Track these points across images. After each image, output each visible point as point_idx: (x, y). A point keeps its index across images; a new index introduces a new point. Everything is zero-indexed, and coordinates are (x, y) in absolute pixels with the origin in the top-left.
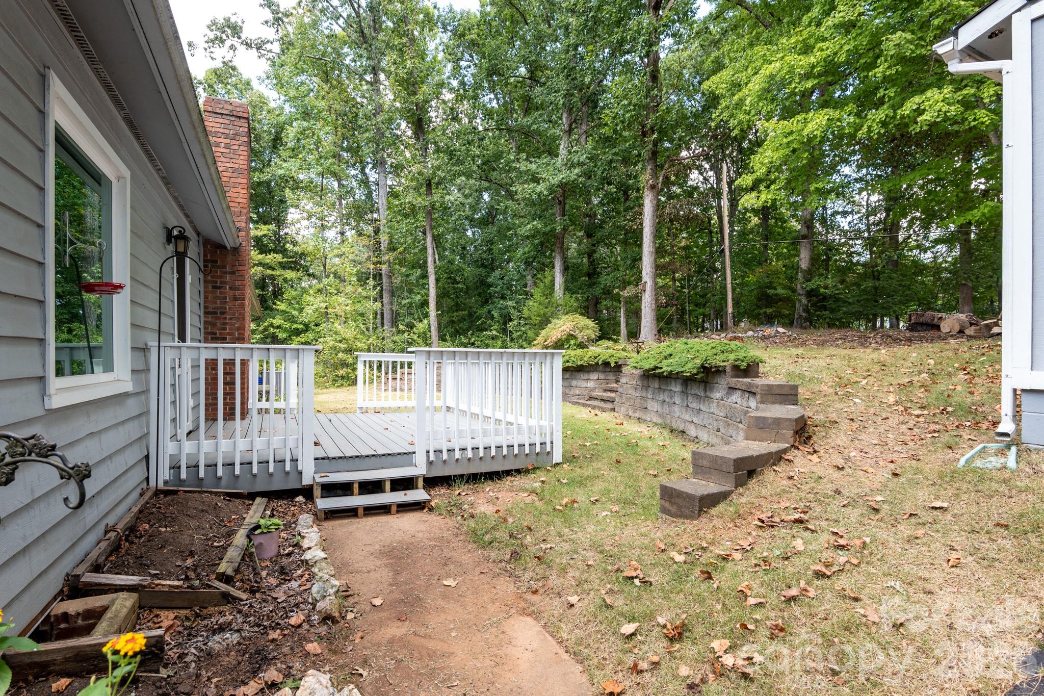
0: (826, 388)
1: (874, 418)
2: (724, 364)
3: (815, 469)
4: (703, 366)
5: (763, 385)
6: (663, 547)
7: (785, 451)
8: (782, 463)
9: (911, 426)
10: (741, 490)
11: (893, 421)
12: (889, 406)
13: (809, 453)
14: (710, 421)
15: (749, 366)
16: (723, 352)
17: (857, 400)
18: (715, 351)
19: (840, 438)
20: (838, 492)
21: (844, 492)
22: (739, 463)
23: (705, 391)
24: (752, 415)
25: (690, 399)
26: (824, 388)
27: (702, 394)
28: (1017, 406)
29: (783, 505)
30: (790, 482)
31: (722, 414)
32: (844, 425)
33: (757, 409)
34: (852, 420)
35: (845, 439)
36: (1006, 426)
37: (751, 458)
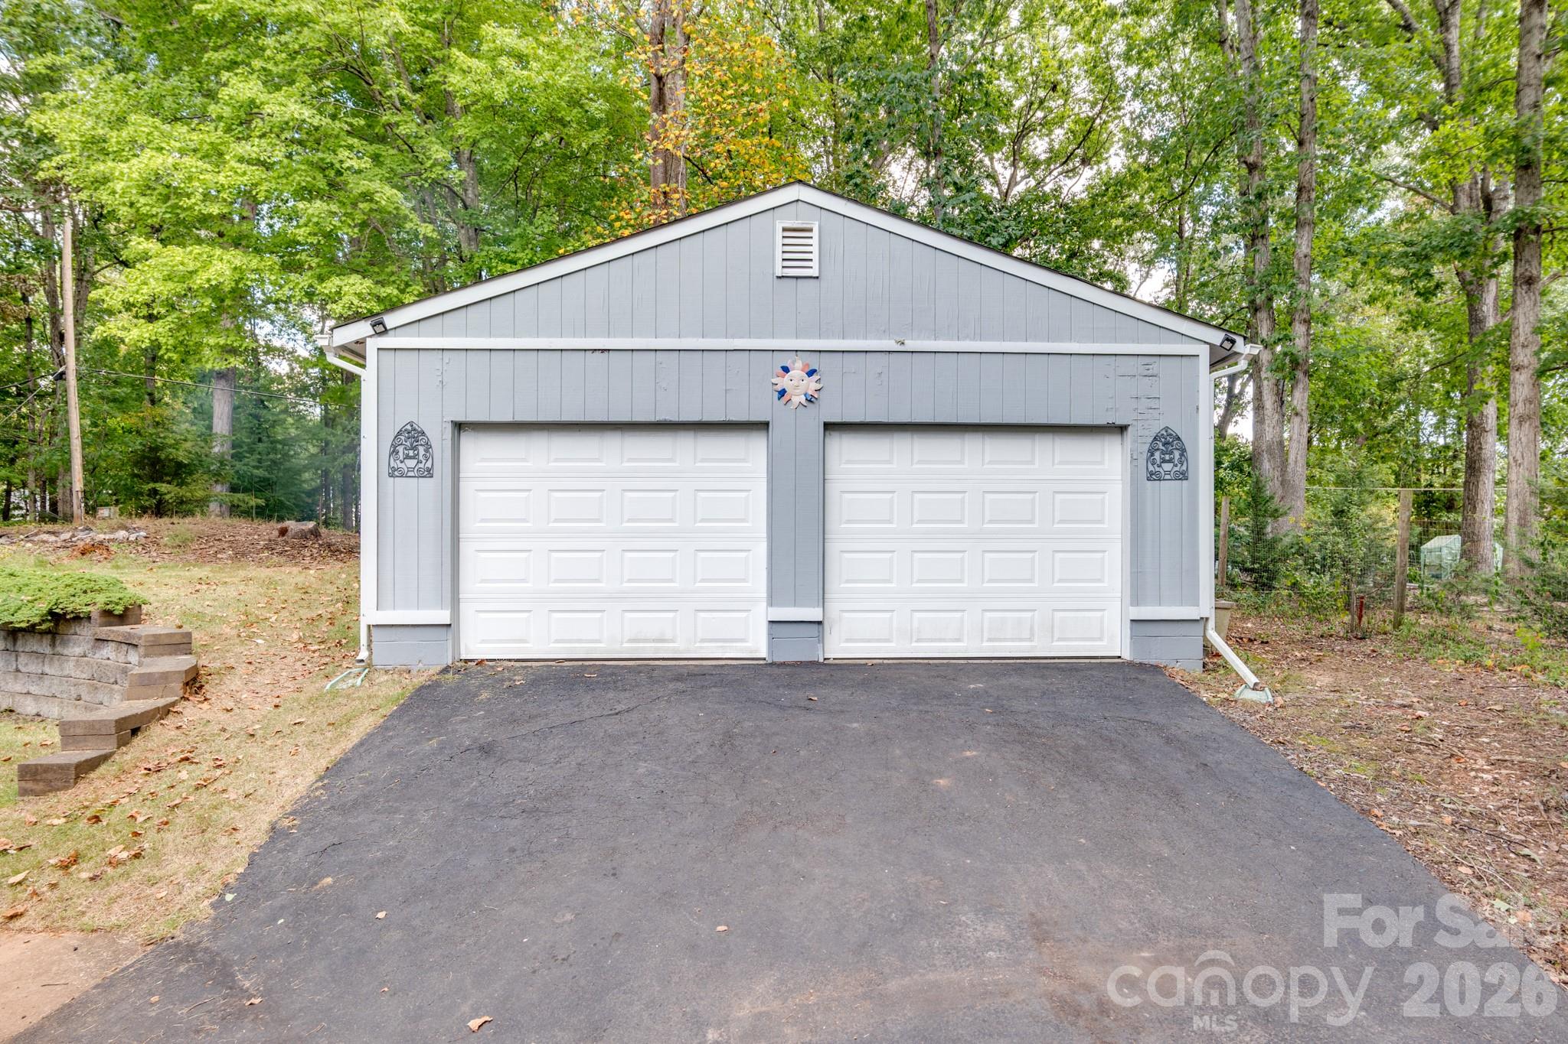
0: (228, 630)
1: (273, 658)
2: (89, 609)
3: (203, 716)
4: (51, 612)
5: (147, 636)
6: (34, 820)
7: (173, 704)
8: (170, 716)
9: (305, 661)
10: (124, 749)
11: (290, 660)
12: (291, 644)
13: (199, 702)
14: (65, 687)
15: (126, 609)
16: (85, 592)
17: (260, 641)
18: (71, 591)
19: (234, 683)
20: (224, 730)
21: (230, 729)
22: (120, 723)
23: (53, 645)
24: (135, 672)
25: (23, 659)
26: (227, 630)
27: (48, 650)
28: (370, 635)
29: (170, 752)
30: (178, 732)
31: (84, 676)
32: (242, 669)
33: (140, 664)
34: (250, 663)
35: (239, 683)
36: (363, 654)
37: (136, 716)
